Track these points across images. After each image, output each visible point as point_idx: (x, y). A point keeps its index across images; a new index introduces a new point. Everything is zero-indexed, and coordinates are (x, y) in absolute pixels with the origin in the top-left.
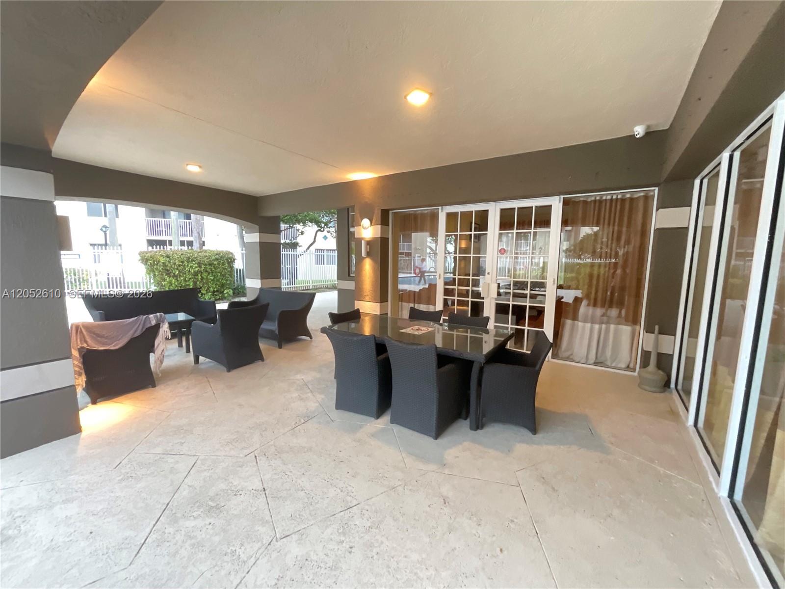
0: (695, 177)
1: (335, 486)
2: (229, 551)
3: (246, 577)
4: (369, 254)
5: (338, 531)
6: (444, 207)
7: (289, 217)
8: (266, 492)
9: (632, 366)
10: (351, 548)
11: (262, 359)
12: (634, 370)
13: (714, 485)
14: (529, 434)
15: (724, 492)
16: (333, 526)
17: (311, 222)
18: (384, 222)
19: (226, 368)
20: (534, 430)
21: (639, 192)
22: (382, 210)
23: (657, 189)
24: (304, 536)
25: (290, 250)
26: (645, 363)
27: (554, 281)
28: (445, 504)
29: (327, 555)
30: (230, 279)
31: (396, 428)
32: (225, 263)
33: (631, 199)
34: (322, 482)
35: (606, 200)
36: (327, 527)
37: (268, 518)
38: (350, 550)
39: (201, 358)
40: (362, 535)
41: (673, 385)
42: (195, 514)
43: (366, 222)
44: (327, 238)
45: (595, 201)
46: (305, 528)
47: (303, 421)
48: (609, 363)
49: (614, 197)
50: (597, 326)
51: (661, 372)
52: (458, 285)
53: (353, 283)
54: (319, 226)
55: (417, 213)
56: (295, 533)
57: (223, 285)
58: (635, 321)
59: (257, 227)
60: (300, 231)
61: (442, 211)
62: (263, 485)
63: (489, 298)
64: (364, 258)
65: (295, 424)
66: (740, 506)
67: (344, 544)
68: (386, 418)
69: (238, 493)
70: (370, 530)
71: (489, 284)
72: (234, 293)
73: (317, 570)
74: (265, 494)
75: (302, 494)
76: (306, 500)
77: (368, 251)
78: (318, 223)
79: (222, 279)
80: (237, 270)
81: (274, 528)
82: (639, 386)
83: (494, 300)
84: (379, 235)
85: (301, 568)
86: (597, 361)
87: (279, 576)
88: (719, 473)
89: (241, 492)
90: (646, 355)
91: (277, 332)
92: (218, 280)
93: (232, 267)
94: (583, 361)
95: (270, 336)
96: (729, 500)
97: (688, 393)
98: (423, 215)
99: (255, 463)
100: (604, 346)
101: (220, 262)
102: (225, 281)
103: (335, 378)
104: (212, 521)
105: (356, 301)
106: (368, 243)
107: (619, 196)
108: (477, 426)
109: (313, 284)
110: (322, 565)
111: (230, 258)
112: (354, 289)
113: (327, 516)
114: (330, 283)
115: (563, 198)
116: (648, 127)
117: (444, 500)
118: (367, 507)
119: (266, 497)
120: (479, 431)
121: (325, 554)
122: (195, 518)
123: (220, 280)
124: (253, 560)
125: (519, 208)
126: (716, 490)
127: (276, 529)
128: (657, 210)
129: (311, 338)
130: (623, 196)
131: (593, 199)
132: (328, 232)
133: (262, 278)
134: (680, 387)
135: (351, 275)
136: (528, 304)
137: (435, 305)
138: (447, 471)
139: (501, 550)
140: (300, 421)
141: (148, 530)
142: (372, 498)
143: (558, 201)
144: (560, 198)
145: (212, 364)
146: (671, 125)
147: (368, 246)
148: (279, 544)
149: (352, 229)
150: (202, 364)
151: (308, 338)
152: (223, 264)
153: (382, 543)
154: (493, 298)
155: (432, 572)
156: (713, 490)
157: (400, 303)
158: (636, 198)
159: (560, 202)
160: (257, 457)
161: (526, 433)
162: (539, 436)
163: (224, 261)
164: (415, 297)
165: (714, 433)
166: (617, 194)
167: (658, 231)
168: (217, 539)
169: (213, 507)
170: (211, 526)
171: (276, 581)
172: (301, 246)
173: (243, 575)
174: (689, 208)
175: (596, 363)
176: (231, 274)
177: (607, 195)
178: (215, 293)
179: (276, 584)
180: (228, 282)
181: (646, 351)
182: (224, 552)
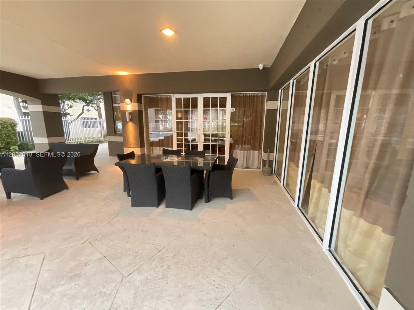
0: (279, 89)
1: (148, 243)
2: (97, 293)
3: (115, 301)
4: (131, 120)
5: (159, 262)
6: (174, 95)
7: (61, 95)
8: (107, 258)
9: (259, 167)
10: (169, 267)
11: (67, 188)
12: (260, 169)
13: (293, 204)
14: (230, 200)
15: (296, 205)
16: (155, 261)
17: (80, 99)
18: (139, 101)
19: (39, 197)
20: (231, 198)
21: (260, 93)
22: (138, 94)
23: (266, 92)
24: (141, 270)
25: (65, 118)
26: (264, 165)
27: (229, 133)
28: (205, 236)
29: (157, 274)
30: (15, 138)
31: (170, 209)
32: (8, 127)
33: (257, 96)
34: (140, 243)
35: (248, 96)
36: (152, 263)
37: (115, 269)
38: (168, 268)
39: (13, 194)
40: (172, 260)
41: (273, 173)
42: (61, 283)
43: (128, 101)
44: (90, 110)
45: (243, 96)
46: (139, 267)
47: (113, 217)
48: (251, 167)
49: (251, 95)
50: (246, 152)
51: (270, 168)
52: (184, 136)
53: (122, 137)
54: (86, 102)
55: (158, 97)
56: (135, 271)
57: (8, 143)
58: (260, 149)
59: (40, 101)
60: (69, 105)
61: (173, 97)
62: (103, 255)
63: (200, 142)
64: (128, 122)
65: (109, 220)
66: (301, 208)
67: (164, 266)
68: (163, 206)
69: (88, 264)
70: (175, 256)
71: (200, 135)
72: (19, 148)
73: (155, 282)
74: (107, 259)
75: (130, 252)
76: (134, 254)
77: (131, 118)
78: (85, 100)
79: (7, 139)
80: (19, 132)
81: (121, 273)
82: (263, 175)
83: (203, 143)
84: (137, 109)
85: (146, 284)
86: (246, 167)
87: (135, 292)
88: (294, 201)
89: (89, 263)
90: (265, 162)
91: (74, 170)
92: (4, 140)
93: (14, 130)
94: (242, 167)
95: (70, 174)
96: (298, 207)
97: (280, 175)
98: (161, 99)
99: (91, 246)
100: (249, 160)
101: (4, 126)
102: (10, 140)
103: (125, 191)
104: (77, 283)
105: (124, 148)
106: (130, 113)
107: (253, 95)
108: (208, 201)
109: (85, 140)
110: (157, 279)
111: (12, 123)
112: (123, 141)
113: (149, 258)
114: (97, 139)
115: (232, 94)
116: (264, 66)
117: (204, 234)
118: (170, 248)
119: (108, 260)
120: (209, 203)
121: (156, 274)
122: (62, 285)
123: (6, 140)
124: (115, 291)
125: (212, 98)
126: (294, 205)
127: (122, 273)
128: (267, 102)
129: (98, 172)
130: (254, 95)
131: (243, 95)
132: (92, 107)
133: (48, 136)
134: (276, 173)
135: (117, 133)
136: (218, 144)
137: (172, 147)
138: (201, 223)
139: (234, 246)
140: (111, 217)
141: (28, 302)
142: (170, 243)
143: (229, 95)
144: (230, 94)
145: (25, 197)
146: (272, 66)
147: (130, 115)
148: (127, 278)
149: (115, 105)
150: (14, 198)
151: (96, 172)
152: (7, 127)
153: (183, 260)
154: (202, 142)
155: (209, 263)
156: (293, 205)
157: (151, 147)
158: (259, 96)
159: (230, 96)
160: (92, 242)
161: (228, 200)
162: (234, 200)
163: (8, 126)
164: (160, 143)
165: (290, 187)
166: (251, 94)
167: (267, 110)
168: (85, 290)
169: (73, 276)
170: (77, 286)
171: (134, 295)
172: (72, 115)
173: (112, 300)
174: (277, 101)
175: (246, 168)
176: (15, 136)
177: (248, 94)
178: (2, 149)
179: (135, 296)
180: (13, 141)
181: (264, 160)
182: (94, 295)
